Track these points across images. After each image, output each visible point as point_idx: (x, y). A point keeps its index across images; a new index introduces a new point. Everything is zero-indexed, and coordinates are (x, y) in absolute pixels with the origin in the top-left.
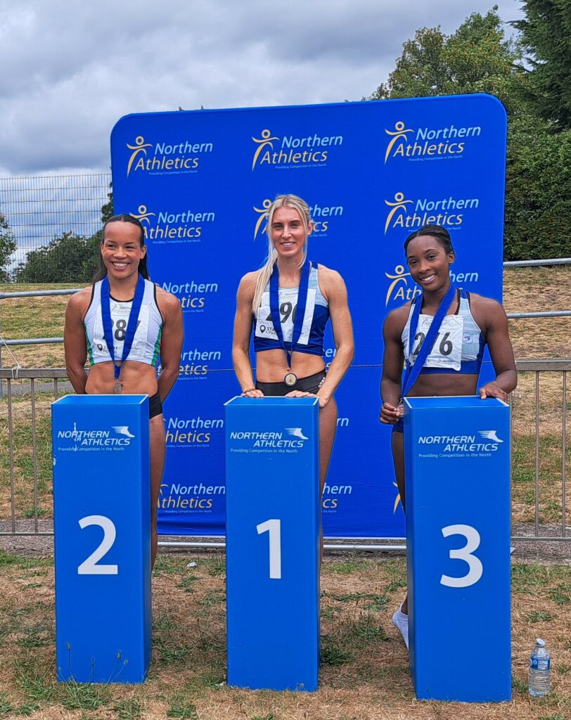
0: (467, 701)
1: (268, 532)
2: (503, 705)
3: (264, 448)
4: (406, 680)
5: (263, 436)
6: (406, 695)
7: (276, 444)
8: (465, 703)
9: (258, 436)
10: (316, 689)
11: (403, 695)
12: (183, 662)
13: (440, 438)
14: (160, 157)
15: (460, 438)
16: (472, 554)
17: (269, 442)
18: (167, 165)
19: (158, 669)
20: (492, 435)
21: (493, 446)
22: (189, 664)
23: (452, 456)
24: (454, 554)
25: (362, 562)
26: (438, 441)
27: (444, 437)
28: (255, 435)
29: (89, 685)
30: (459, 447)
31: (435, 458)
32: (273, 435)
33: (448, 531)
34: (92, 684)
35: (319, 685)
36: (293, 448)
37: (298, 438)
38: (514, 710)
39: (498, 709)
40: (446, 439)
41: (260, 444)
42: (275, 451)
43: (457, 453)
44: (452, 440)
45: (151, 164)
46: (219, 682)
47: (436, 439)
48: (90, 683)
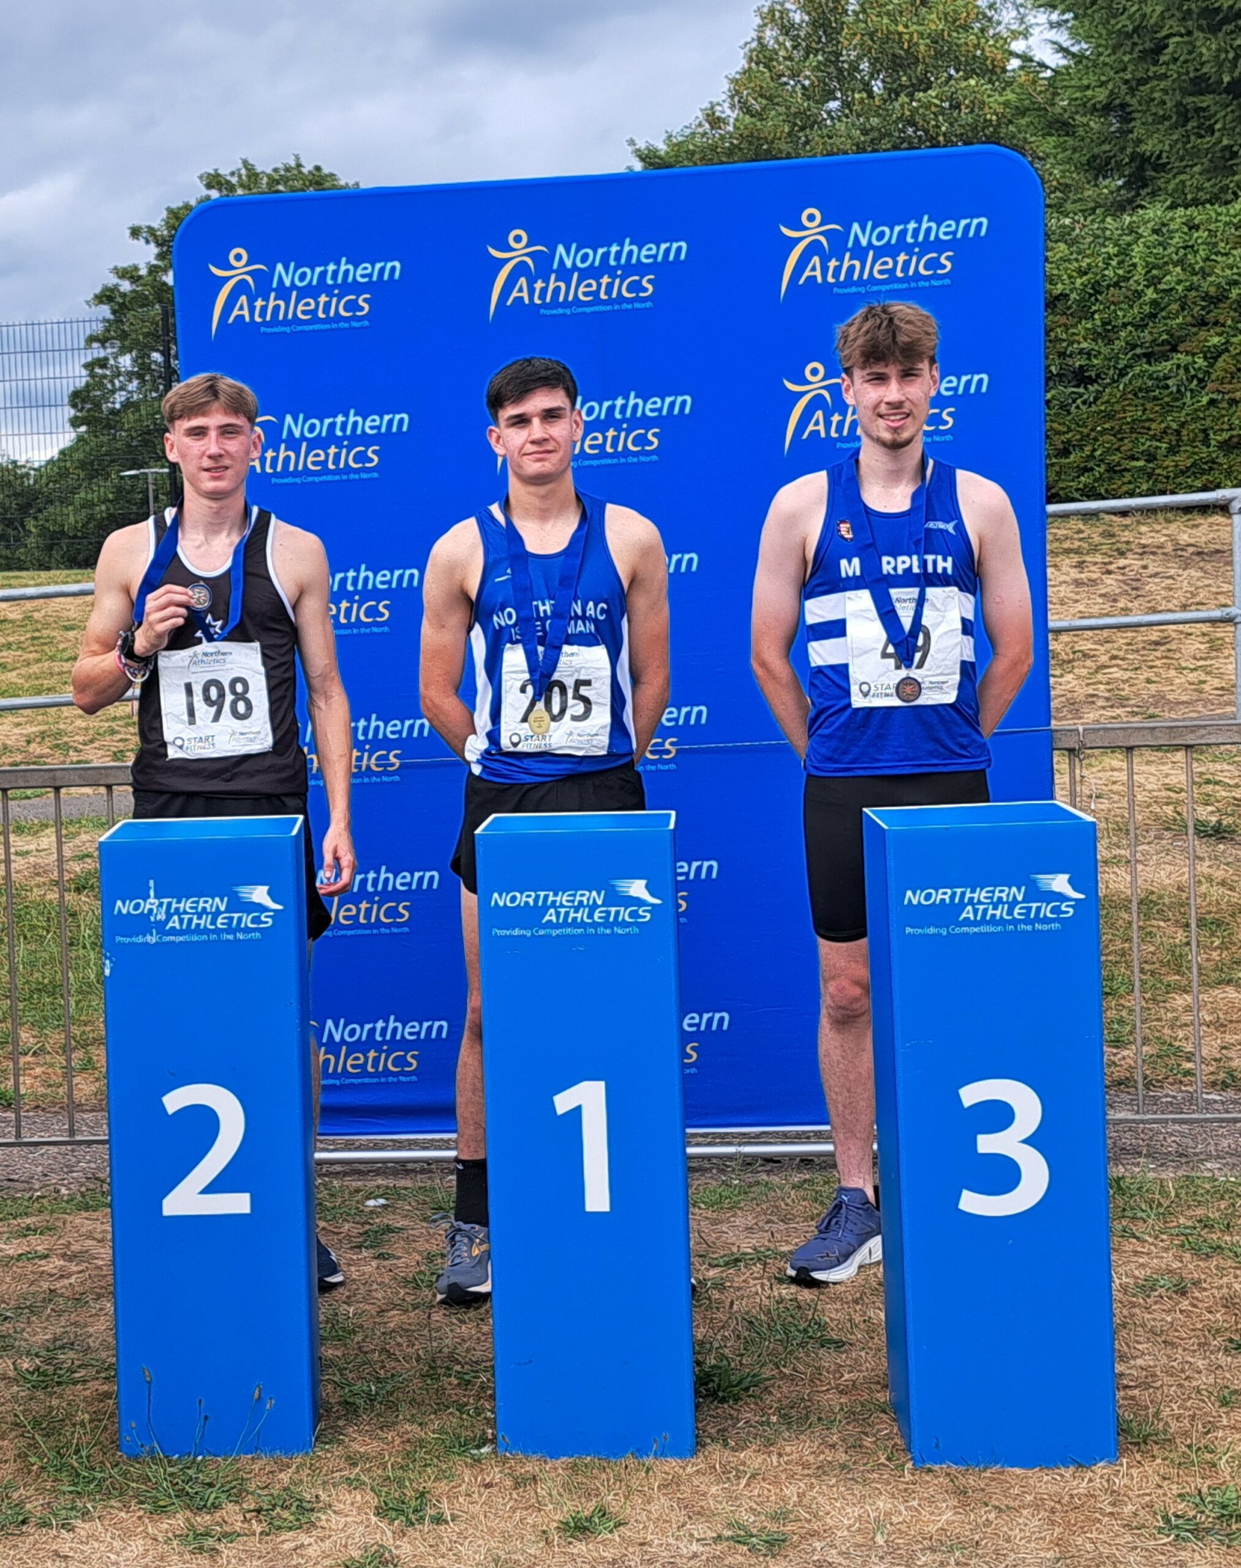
0: (1022, 1467)
1: (578, 1109)
2: (1101, 1468)
3: (565, 924)
4: (886, 1426)
5: (564, 898)
6: (889, 1459)
7: (590, 916)
8: (1018, 1471)
9: (551, 899)
10: (694, 1453)
11: (883, 1460)
12: (393, 1407)
13: (949, 891)
14: (283, 293)
15: (993, 892)
16: (1025, 1141)
17: (576, 911)
18: (300, 309)
19: (341, 1423)
20: (1060, 883)
21: (1063, 908)
22: (405, 1411)
23: (976, 930)
24: (987, 1144)
25: (758, 1183)
26: (947, 897)
27: (959, 891)
28: (546, 897)
29: (194, 1461)
30: (990, 912)
31: (939, 935)
32: (586, 896)
33: (972, 1094)
34: (200, 1458)
35: (698, 1443)
36: (629, 925)
37: (640, 902)
38: (1126, 1481)
39: (1090, 1480)
40: (963, 894)
41: (558, 916)
42: (592, 931)
43: (988, 923)
44: (976, 895)
45: (264, 309)
46: (478, 1447)
47: (941, 895)
48: (196, 1456)
